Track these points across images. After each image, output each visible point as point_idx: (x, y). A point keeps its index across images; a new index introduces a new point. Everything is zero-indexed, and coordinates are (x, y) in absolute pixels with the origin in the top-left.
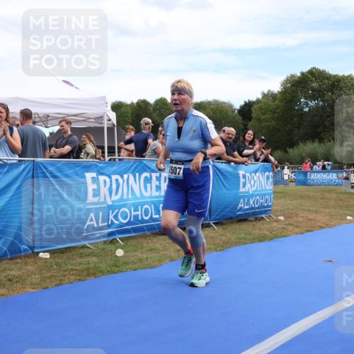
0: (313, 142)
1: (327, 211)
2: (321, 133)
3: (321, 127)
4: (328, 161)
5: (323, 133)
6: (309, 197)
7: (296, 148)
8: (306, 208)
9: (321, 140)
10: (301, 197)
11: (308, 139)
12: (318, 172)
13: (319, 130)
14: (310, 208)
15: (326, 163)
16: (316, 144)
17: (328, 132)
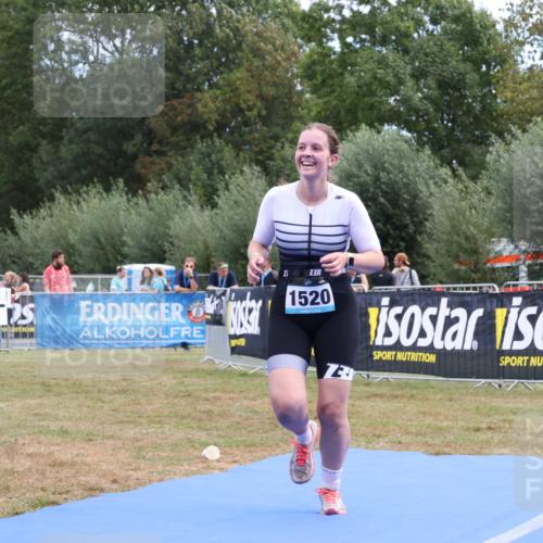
0: (108, 190)
1: (130, 432)
2: (135, 157)
3: (139, 138)
4: (162, 261)
5: (142, 159)
6: (79, 388)
7: (43, 212)
8: (54, 426)
9: (136, 185)
10: (47, 387)
11: (87, 181)
12: (118, 299)
13: (129, 147)
14: (66, 424)
15: (153, 266)
16: (118, 199)
17: (159, 153)
